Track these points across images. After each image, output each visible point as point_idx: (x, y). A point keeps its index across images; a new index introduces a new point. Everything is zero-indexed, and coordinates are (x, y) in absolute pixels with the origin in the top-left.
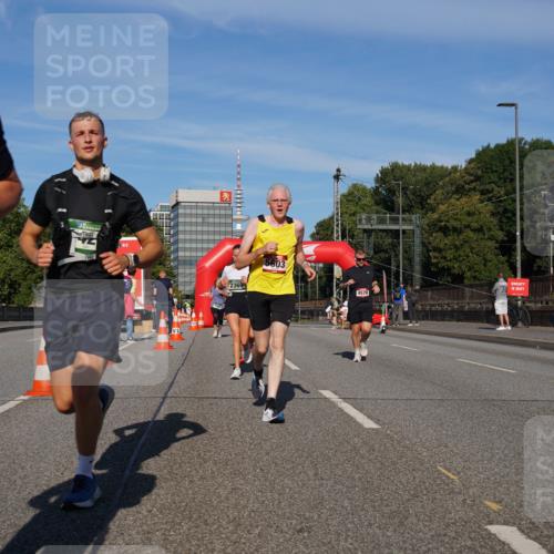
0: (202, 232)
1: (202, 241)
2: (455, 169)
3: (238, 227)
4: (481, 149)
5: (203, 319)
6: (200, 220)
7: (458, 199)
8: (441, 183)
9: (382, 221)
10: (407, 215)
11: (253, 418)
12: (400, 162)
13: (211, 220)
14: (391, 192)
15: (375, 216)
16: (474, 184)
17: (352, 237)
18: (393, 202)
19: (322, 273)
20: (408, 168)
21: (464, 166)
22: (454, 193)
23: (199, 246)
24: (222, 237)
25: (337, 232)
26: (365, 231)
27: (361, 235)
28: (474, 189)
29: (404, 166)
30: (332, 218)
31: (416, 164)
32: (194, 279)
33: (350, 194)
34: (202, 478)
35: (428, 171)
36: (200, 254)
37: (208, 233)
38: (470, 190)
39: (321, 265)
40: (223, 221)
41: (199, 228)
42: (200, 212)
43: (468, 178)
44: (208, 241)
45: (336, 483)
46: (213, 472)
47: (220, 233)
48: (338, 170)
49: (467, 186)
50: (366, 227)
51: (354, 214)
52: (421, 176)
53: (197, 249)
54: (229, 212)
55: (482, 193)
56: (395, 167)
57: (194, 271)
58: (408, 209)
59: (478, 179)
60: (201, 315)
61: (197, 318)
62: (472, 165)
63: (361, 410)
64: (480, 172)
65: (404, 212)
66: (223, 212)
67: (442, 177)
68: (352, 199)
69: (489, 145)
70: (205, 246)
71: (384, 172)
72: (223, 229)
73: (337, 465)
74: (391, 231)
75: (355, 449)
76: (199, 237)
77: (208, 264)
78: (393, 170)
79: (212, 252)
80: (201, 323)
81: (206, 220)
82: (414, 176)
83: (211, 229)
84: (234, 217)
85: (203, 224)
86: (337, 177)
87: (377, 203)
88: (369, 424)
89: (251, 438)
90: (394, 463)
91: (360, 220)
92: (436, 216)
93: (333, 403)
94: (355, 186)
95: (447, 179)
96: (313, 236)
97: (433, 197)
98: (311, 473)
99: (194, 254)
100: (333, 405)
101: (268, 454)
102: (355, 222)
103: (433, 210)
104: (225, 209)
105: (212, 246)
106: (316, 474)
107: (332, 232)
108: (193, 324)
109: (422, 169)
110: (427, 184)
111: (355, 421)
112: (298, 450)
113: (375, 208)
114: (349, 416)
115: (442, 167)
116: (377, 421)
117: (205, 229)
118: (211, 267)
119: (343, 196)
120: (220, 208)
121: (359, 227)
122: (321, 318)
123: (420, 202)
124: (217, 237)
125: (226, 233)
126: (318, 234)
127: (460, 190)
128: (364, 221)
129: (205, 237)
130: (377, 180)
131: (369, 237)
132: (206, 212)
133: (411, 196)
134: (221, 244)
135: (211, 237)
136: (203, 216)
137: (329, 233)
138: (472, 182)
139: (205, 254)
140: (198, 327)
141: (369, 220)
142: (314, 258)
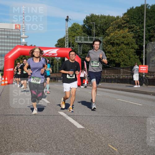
0: (7, 42)
1: (7, 46)
2: (118, 17)
3: (23, 40)
4: (129, 9)
5: (7, 81)
6: (6, 37)
7: (119, 31)
8: (111, 24)
9: (86, 40)
10: (97, 37)
11: (30, 124)
12: (95, 14)
13: (11, 37)
14: (90, 27)
15: (83, 37)
16: (126, 24)
17: (73, 46)
18: (91, 31)
19: (60, 62)
20: (98, 17)
21: (122, 16)
22: (117, 28)
23: (6, 48)
24: (16, 45)
25: (67, 44)
26: (79, 44)
27: (77, 45)
28: (126, 26)
29: (96, 16)
30: (65, 38)
31: (101, 15)
32: (3, 63)
33: (73, 27)
34: (6, 150)
35: (106, 18)
36: (6, 52)
37: (10, 43)
38: (124, 27)
39: (59, 58)
40: (16, 37)
41: (6, 41)
42: (6, 33)
43: (123, 21)
44: (10, 46)
45: (65, 151)
46: (11, 148)
47: (15, 43)
48: (68, 17)
49: (123, 25)
50: (79, 42)
51: (74, 37)
52: (103, 20)
53: (4, 50)
54: (19, 34)
55: (129, 28)
56: (92, 16)
57: (3, 59)
58: (98, 34)
59: (128, 22)
60: (6, 79)
61: (5, 80)
62: (125, 16)
63: (76, 120)
64: (128, 19)
65: (95, 36)
66: (16, 34)
67: (112, 21)
68: (73, 30)
69: (133, 8)
70: (8, 48)
71: (88, 18)
72: (16, 41)
73: (66, 144)
74: (90, 44)
75: (74, 137)
76: (6, 44)
77: (10, 57)
78: (91, 17)
79: (11, 51)
80: (6, 82)
81: (9, 37)
82: (100, 20)
83: (11, 41)
84: (22, 36)
85: (7, 38)
86: (67, 20)
87: (84, 32)
88: (79, 126)
89: (28, 132)
90: (90, 143)
91: (77, 39)
92: (109, 38)
93: (64, 117)
94: (74, 24)
95: (114, 22)
96: (56, 45)
97: (108, 30)
98: (54, 148)
99: (3, 52)
100: (64, 118)
101: (36, 139)
102: (74, 40)
103: (108, 35)
104: (17, 32)
105: (11, 48)
106: (56, 148)
107: (65, 44)
108: (3, 83)
109: (104, 17)
110: (106, 24)
111: (74, 125)
112: (49, 138)
113: (83, 34)
114: (71, 123)
115: (112, 17)
116: (83, 125)
117: (9, 41)
118: (11, 57)
119: (69, 28)
120: (15, 32)
121: (76, 42)
122: (59, 81)
123: (103, 31)
124: (14, 45)
125: (18, 43)
126: (58, 44)
127: (120, 27)
128: (78, 40)
129: (8, 45)
130: (84, 21)
131: (80, 46)
132: (9, 33)
133: (99, 29)
134: (16, 48)
135: (11, 45)
136: (7, 35)
137: (63, 44)
138: (125, 23)
139: (8, 52)
140: (5, 84)
141: (80, 39)
142: (57, 55)
